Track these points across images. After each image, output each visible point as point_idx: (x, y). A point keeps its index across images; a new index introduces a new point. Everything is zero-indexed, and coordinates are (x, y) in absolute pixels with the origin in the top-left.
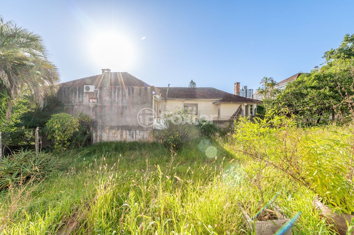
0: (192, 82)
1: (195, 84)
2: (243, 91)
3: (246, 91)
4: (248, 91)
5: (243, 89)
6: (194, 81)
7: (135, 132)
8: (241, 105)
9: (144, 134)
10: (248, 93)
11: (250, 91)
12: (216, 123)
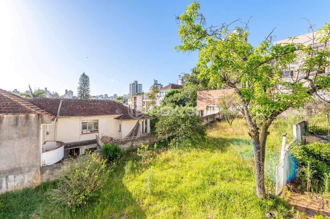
0: (84, 75)
1: (88, 78)
2: (134, 85)
3: (137, 85)
4: (138, 86)
5: (135, 83)
6: (86, 74)
7: (6, 179)
8: (139, 121)
9: (24, 177)
10: (138, 87)
11: (140, 86)
12: (120, 145)
